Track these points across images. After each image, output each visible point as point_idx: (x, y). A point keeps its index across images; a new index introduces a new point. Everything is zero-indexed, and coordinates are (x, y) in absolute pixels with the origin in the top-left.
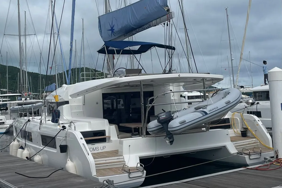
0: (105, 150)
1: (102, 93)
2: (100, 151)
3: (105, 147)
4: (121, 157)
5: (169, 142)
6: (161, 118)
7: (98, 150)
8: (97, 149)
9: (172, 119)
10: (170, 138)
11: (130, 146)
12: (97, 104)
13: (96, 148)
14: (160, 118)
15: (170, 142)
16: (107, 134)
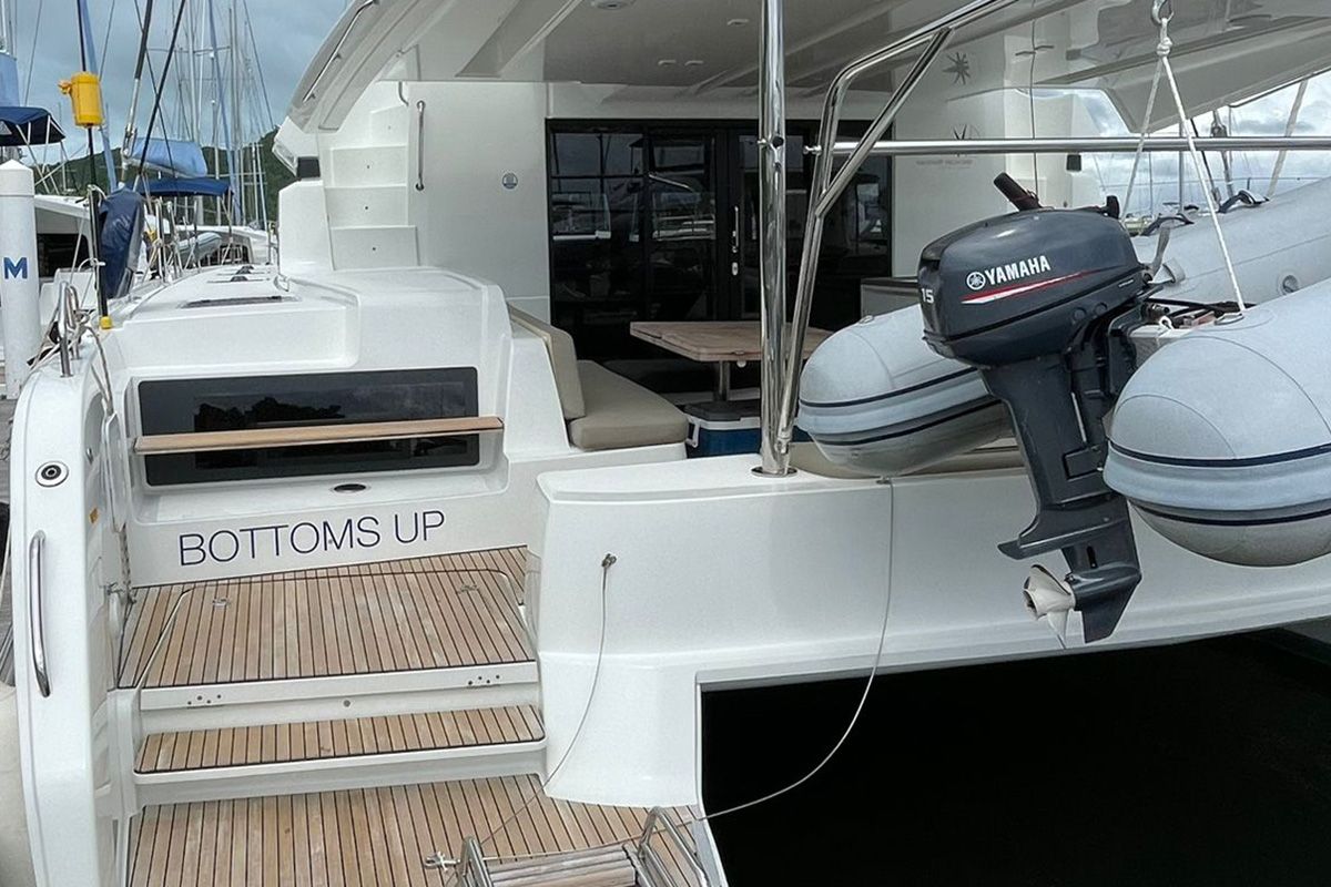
0: (440, 543)
1: (547, 120)
2: (389, 550)
3: (432, 519)
4: (510, 673)
5: (1073, 600)
6: (989, 289)
7: (369, 539)
8: (357, 533)
9: (1132, 301)
10: (1082, 556)
11: (608, 562)
12: (510, 184)
13: (349, 521)
14: (975, 281)
15: (1083, 604)
16: (487, 406)
